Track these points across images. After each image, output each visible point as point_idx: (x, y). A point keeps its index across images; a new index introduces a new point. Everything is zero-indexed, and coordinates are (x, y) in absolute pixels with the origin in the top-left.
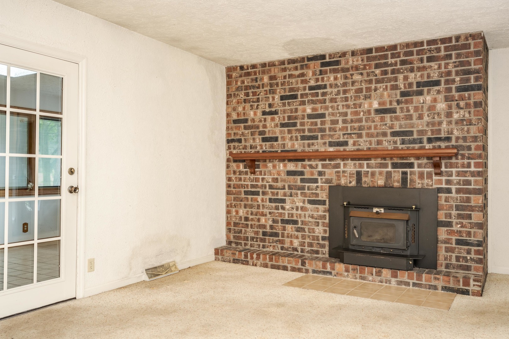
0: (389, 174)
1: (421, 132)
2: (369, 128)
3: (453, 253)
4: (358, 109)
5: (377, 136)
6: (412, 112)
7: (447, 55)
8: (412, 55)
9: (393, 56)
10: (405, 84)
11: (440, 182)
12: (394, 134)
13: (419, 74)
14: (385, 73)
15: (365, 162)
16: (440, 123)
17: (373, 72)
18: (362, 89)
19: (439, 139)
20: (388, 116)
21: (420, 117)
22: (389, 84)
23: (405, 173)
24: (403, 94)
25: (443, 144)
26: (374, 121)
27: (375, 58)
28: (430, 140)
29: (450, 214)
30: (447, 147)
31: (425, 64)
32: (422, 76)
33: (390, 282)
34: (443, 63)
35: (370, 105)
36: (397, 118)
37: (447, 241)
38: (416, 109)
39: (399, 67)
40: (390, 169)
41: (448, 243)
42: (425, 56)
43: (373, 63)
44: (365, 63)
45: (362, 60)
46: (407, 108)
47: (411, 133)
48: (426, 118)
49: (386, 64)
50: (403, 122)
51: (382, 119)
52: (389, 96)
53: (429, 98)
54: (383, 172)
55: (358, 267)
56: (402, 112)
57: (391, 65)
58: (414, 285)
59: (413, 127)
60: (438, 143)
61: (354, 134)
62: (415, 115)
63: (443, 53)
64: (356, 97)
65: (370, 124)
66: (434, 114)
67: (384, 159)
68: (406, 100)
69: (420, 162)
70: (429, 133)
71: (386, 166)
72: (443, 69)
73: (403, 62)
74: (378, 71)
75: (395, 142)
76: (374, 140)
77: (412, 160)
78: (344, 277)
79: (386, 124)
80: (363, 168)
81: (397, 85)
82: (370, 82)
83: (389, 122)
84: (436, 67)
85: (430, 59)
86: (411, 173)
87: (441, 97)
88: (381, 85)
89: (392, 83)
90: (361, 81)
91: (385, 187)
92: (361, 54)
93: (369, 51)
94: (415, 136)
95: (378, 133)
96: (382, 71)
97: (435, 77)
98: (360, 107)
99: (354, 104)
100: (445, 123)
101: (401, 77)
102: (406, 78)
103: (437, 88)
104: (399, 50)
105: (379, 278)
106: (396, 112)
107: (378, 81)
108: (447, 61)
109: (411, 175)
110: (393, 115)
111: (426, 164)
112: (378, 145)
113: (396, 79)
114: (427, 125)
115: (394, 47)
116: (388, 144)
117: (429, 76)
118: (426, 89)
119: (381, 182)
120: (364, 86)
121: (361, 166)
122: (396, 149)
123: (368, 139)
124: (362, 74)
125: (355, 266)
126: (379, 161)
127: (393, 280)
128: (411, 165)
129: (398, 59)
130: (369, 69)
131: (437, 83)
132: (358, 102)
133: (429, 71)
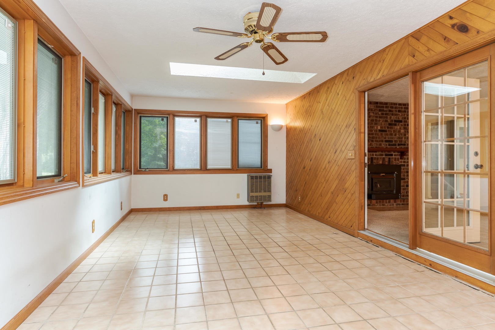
0: (384, 159)
1: (396, 141)
2: (377, 138)
3: (405, 190)
4: (372, 129)
5: (380, 142)
6: (392, 132)
7: (405, 111)
8: (393, 108)
9: (386, 107)
10: (390, 120)
11: (401, 162)
12: (386, 141)
13: (395, 117)
14: (383, 114)
15: (375, 153)
16: (402, 138)
17: (378, 113)
18: (373, 120)
19: (402, 144)
20: (384, 133)
21: (395, 135)
22: (384, 119)
23: (390, 158)
24: (390, 124)
25: (403, 147)
26: (378, 135)
27: (379, 107)
28: (399, 145)
29: (405, 175)
30: (404, 148)
31: (397, 113)
32: (396, 118)
33: (393, 205)
34: (403, 113)
35: (377, 128)
36: (387, 135)
37: (403, 186)
38: (394, 131)
39: (388, 112)
40: (384, 157)
41: (403, 187)
42: (397, 110)
43: (378, 109)
44: (375, 108)
45: (374, 107)
46: (391, 130)
47: (392, 141)
48: (397, 135)
49: (383, 110)
50: (389, 136)
51: (382, 134)
52: (384, 124)
53: (398, 127)
54: (381, 157)
55: (381, 200)
56: (389, 132)
57: (385, 111)
58: (402, 204)
59: (393, 139)
60: (401, 146)
61: (370, 140)
62: (394, 134)
63: (403, 110)
64: (371, 123)
65: (377, 136)
66: (400, 134)
67: (382, 152)
68: (391, 127)
69: (395, 153)
70: (398, 142)
71: (382, 155)
72: (403, 116)
73: (390, 111)
74: (380, 113)
75: (386, 145)
76: (378, 143)
77: (392, 153)
78: (376, 206)
79: (383, 137)
80: (374, 156)
81: (387, 120)
82: (377, 117)
83: (384, 136)
84: (401, 115)
85: (399, 111)
86: (392, 158)
87: (402, 127)
88: (382, 119)
89: (386, 119)
90: (373, 116)
91: (382, 164)
92: (374, 104)
93: (377, 103)
94: (394, 143)
95: (380, 140)
96: (382, 113)
97: (401, 119)
98: (373, 128)
99: (370, 126)
100: (403, 138)
101: (389, 117)
102: (390, 118)
103: (401, 123)
104: (388, 105)
105: (390, 204)
106: (387, 132)
107: (380, 117)
108: (405, 113)
109: (392, 159)
110: (386, 133)
111: (397, 155)
112: (380, 146)
113: (387, 118)
114: (398, 138)
115: (386, 103)
116: (384, 145)
117: (398, 118)
118: (397, 123)
119: (381, 162)
120: (374, 118)
121: (373, 155)
122: (387, 148)
123: (376, 143)
124: (373, 113)
125: (380, 200)
126: (380, 153)
127: (395, 204)
128: (392, 155)
129: (388, 109)
130: (377, 111)
131: (401, 121)
132: (372, 125)
133: (398, 116)
